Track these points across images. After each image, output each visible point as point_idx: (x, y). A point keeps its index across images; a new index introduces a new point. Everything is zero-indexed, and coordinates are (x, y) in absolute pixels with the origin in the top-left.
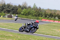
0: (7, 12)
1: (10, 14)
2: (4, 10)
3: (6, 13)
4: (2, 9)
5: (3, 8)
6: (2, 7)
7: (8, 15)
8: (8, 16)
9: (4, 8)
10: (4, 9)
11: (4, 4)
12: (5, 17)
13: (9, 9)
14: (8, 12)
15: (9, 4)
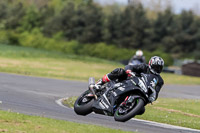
0: (178, 48)
1: (191, 61)
2: (167, 39)
3: (176, 52)
4: (157, 33)
5: (160, 30)
6: (158, 24)
7: (186, 61)
8: (184, 66)
9: (169, 29)
10: (165, 33)
11: (168, 12)
12: (172, 72)
13: (191, 33)
14: (183, 50)
15: (191, 12)
